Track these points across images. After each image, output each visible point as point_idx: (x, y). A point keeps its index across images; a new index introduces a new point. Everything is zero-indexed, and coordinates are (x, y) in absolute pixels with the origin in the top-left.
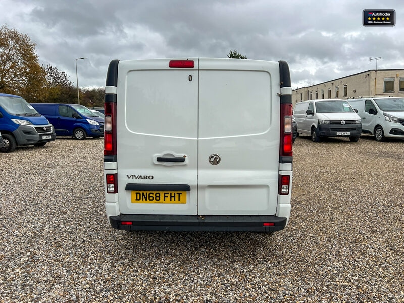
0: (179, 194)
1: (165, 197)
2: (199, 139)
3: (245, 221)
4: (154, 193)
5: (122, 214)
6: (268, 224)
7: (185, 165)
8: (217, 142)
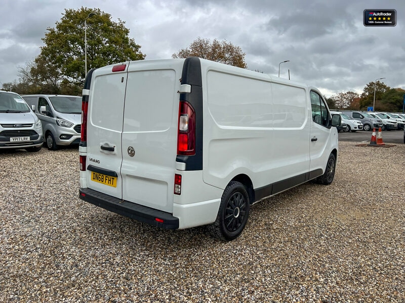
0: (113, 179)
1: (106, 179)
2: (124, 132)
3: (143, 212)
4: (101, 175)
5: (88, 188)
6: (159, 220)
7: (115, 154)
8: (131, 136)
